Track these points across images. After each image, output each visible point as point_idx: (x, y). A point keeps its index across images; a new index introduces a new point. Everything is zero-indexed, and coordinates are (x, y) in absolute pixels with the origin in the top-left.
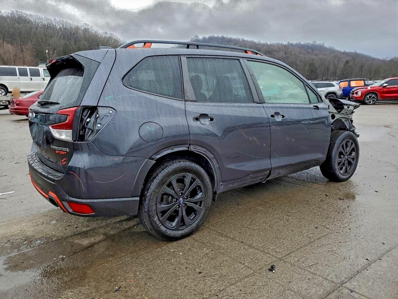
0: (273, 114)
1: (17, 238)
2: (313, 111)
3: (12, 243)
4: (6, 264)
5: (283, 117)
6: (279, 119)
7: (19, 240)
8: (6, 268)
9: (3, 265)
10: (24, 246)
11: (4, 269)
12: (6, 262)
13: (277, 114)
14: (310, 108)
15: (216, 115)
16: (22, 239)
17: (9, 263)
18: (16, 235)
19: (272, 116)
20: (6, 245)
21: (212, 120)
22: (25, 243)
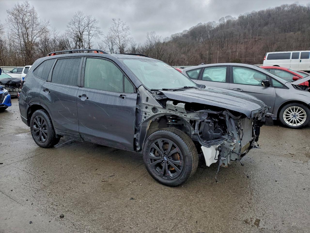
0: (81, 95)
2: (118, 99)
5: (88, 98)
6: (83, 99)
13: (84, 95)
14: (116, 96)
15: (52, 90)
19: (80, 96)
21: (49, 92)
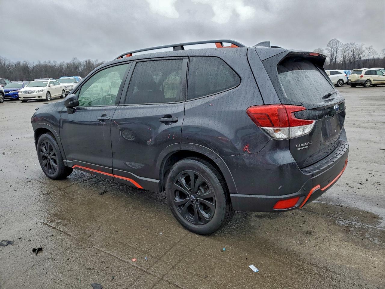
1: (354, 237)
3: (363, 234)
4: (379, 222)
7: (354, 234)
8: (381, 219)
9: (381, 222)
10: (356, 226)
11: (383, 220)
12: (379, 223)
16: (352, 234)
17: (377, 221)
18: (353, 241)
20: (369, 236)
22: (352, 229)
